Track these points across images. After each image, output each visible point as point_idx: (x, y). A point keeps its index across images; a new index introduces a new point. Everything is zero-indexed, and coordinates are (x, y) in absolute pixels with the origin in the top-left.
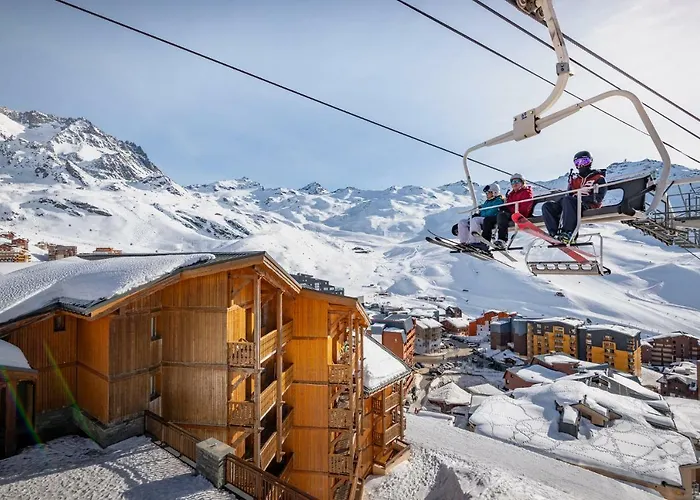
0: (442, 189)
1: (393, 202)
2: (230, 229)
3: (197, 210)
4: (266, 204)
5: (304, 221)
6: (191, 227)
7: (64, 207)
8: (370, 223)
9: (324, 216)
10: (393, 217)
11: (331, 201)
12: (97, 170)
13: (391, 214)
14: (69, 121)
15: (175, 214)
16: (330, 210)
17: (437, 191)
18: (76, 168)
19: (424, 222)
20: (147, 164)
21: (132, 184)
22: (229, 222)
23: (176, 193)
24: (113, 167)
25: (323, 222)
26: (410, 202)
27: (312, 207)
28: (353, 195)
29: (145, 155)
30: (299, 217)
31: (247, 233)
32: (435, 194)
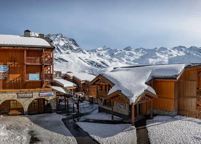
0: (174, 49)
1: (157, 53)
2: (102, 64)
3: (91, 58)
4: (112, 55)
5: (126, 61)
6: (90, 65)
7: (57, 60)
8: (149, 61)
9: (132, 59)
10: (157, 59)
11: (135, 53)
12: (63, 48)
13: (156, 58)
14: (57, 35)
15: (85, 60)
16: (134, 57)
17: (172, 49)
18: (59, 48)
19: (168, 61)
20: (76, 45)
21: (73, 51)
22: (102, 62)
23: (85, 53)
24: (67, 47)
25: (132, 61)
26: (163, 53)
27: (128, 56)
28: (142, 51)
29: (75, 42)
30: (124, 59)
31: (107, 66)
32: (172, 51)
